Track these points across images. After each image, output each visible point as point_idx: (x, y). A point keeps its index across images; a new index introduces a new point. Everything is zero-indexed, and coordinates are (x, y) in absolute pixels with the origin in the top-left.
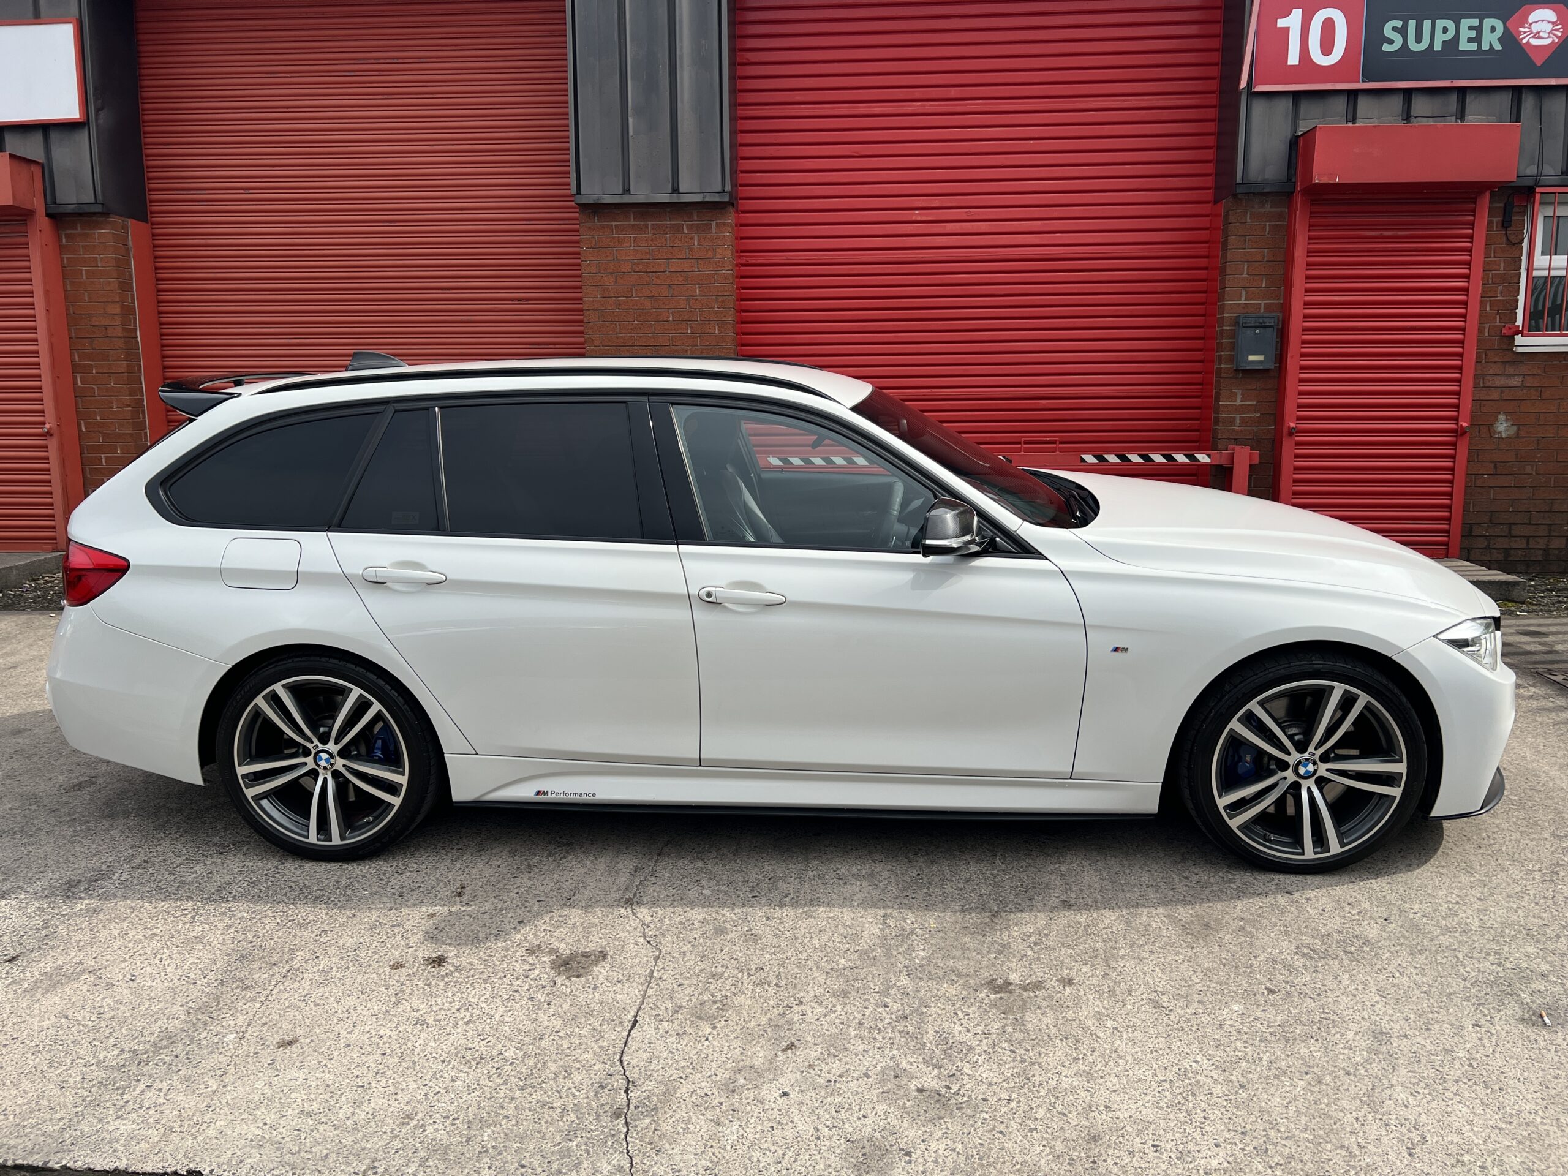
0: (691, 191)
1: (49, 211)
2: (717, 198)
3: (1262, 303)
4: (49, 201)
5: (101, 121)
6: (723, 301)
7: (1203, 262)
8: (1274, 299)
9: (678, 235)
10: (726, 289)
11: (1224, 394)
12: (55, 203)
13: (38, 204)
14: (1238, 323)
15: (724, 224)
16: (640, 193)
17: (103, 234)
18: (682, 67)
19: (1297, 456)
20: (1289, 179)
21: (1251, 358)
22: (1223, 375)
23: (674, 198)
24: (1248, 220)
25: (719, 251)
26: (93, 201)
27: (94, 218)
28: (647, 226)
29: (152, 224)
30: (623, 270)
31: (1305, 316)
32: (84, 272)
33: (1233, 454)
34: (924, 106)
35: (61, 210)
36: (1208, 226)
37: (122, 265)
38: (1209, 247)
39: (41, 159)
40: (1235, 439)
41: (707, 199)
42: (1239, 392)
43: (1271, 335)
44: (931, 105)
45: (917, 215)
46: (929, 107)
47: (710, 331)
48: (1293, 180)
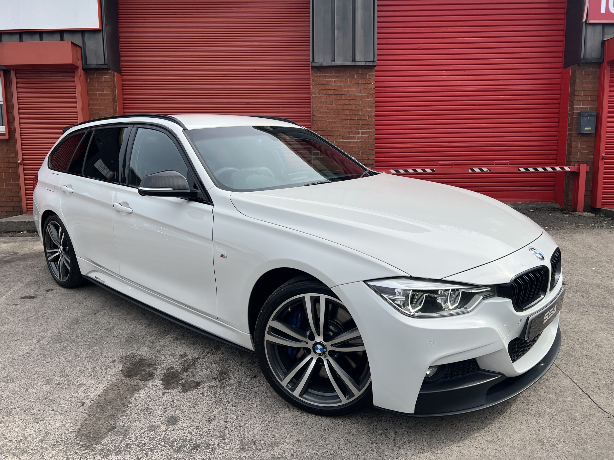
0: (360, 60)
1: (84, 68)
2: (371, 64)
3: (589, 107)
4: (84, 64)
5: (107, 30)
6: (371, 106)
7: (558, 92)
8: (593, 105)
9: (353, 79)
10: (372, 101)
11: (573, 143)
12: (86, 64)
13: (79, 64)
14: (581, 115)
15: (372, 75)
16: (339, 62)
17: (106, 78)
18: (358, 10)
19: (605, 168)
20: (601, 58)
21: (586, 129)
22: (573, 136)
23: (353, 64)
24: (584, 74)
25: (370, 86)
26: (104, 63)
27: (103, 71)
28: (340, 76)
29: (122, 75)
30: (329, 94)
31: (609, 112)
32: (97, 94)
33: (580, 167)
34: (447, 29)
35: (90, 67)
36: (561, 77)
37: (113, 91)
38: (561, 86)
39: (81, 46)
40: (578, 161)
41: (367, 64)
42: (579, 143)
43: (594, 119)
44: (450, 29)
45: (444, 73)
46: (449, 29)
47: (365, 118)
48: (603, 58)
